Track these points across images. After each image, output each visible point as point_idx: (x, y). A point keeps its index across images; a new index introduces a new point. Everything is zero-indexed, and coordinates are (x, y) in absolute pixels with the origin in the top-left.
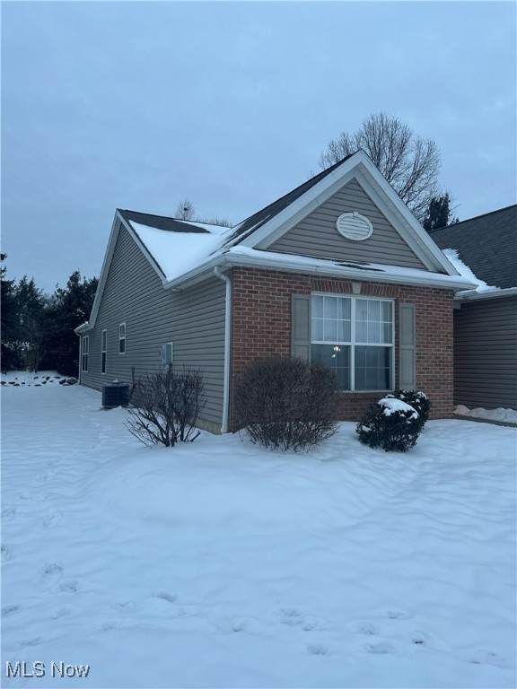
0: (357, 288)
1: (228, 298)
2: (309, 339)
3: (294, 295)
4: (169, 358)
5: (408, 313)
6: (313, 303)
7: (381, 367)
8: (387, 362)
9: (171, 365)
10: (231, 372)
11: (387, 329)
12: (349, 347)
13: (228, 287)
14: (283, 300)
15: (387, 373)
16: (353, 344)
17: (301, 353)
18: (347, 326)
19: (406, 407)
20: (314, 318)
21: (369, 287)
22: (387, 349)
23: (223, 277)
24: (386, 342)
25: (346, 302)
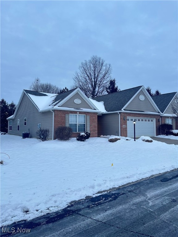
0: (78, 113)
1: (53, 115)
2: (69, 123)
3: (66, 115)
4: (40, 127)
5: (88, 117)
6: (70, 116)
7: (83, 127)
8: (84, 127)
9: (40, 128)
10: (54, 129)
11: (84, 120)
12: (77, 124)
13: (53, 113)
14: (63, 115)
15: (85, 128)
16: (77, 123)
17: (67, 125)
18: (76, 120)
19: (84, 134)
20: (70, 119)
21: (80, 113)
22: (84, 124)
23: (52, 112)
24: (84, 123)
25: (76, 115)
